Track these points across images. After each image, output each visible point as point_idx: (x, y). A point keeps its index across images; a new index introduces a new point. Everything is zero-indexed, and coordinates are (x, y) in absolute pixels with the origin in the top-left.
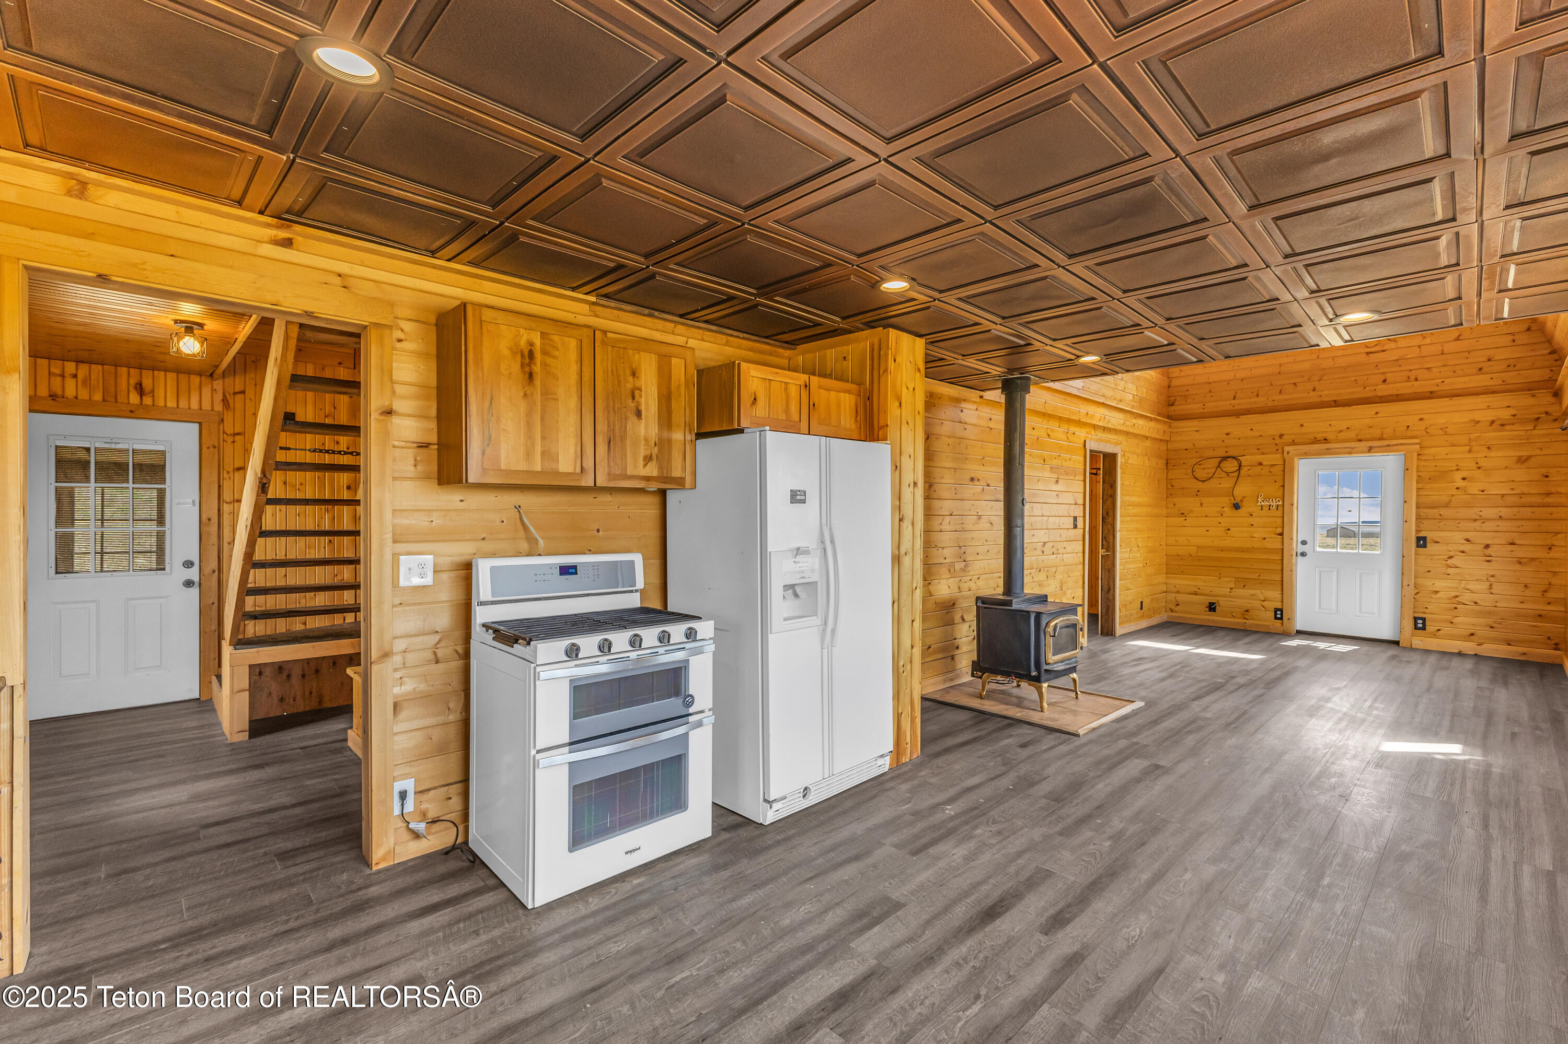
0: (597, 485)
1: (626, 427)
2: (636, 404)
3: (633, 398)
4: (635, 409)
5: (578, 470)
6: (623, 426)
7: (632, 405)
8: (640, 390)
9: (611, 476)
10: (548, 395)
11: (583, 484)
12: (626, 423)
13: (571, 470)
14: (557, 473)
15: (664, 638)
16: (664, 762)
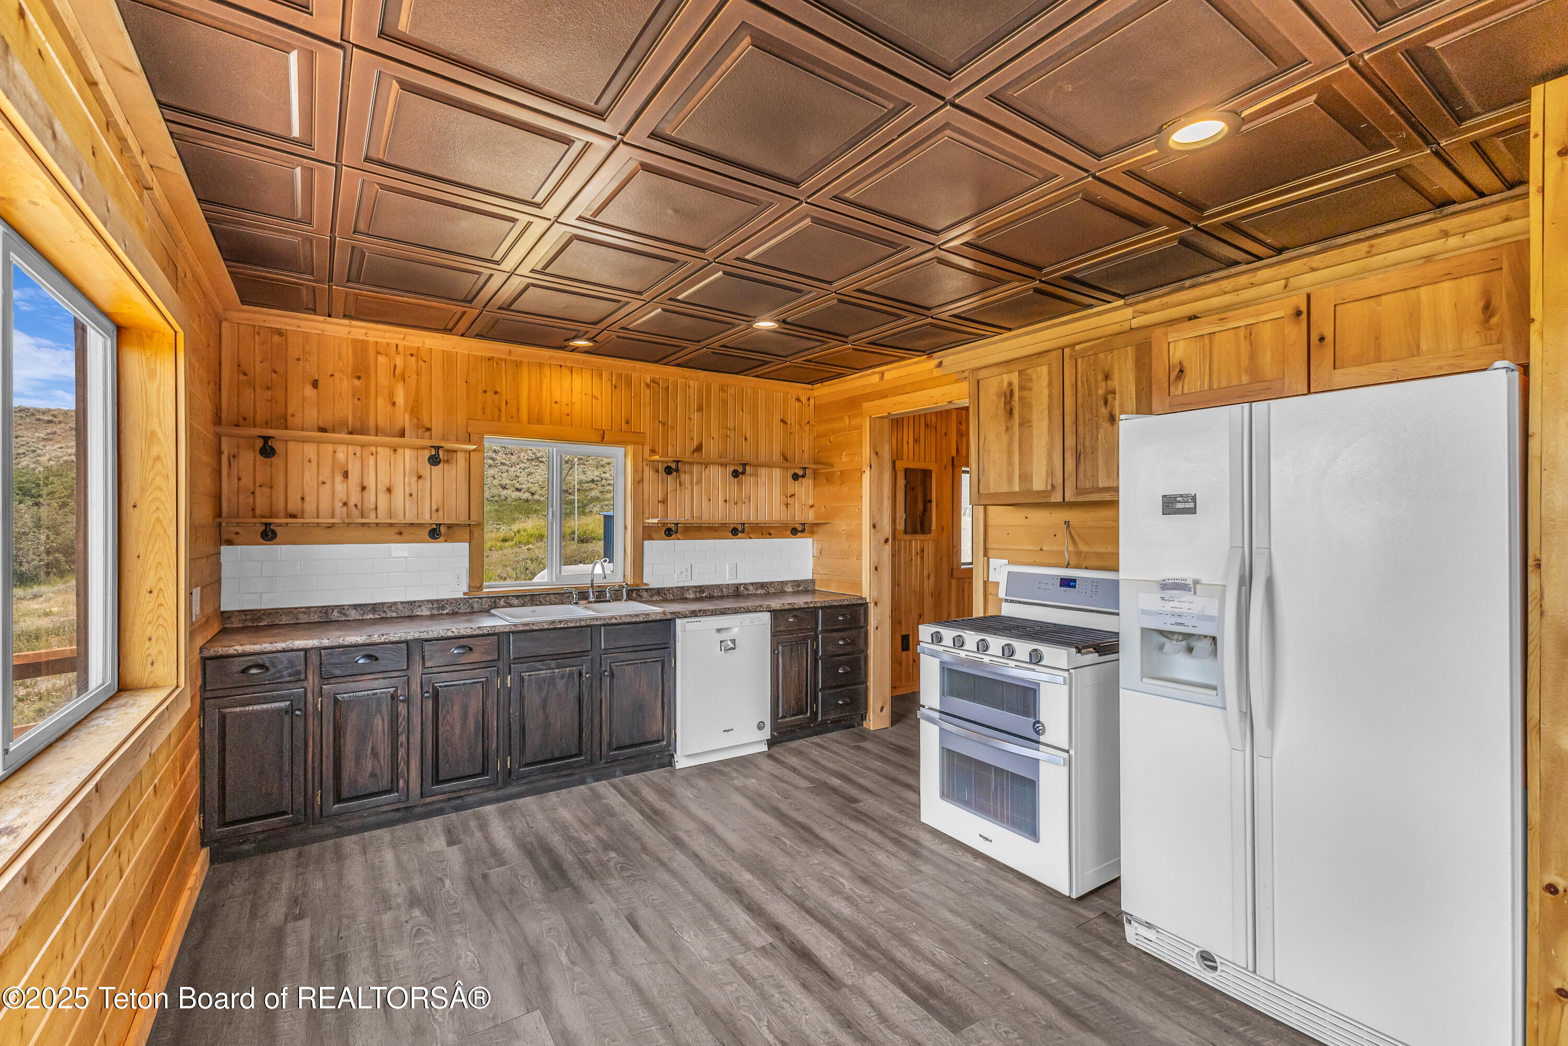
0: (1066, 500)
1: (1097, 436)
2: (1109, 409)
3: (1106, 403)
4: (1107, 415)
5: (1049, 488)
6: (1094, 436)
7: (1104, 411)
8: (1114, 392)
9: (1079, 491)
10: (1025, 423)
11: (1053, 500)
12: (1098, 432)
13: (1042, 488)
14: (1031, 492)
15: (1009, 652)
16: (1013, 775)
